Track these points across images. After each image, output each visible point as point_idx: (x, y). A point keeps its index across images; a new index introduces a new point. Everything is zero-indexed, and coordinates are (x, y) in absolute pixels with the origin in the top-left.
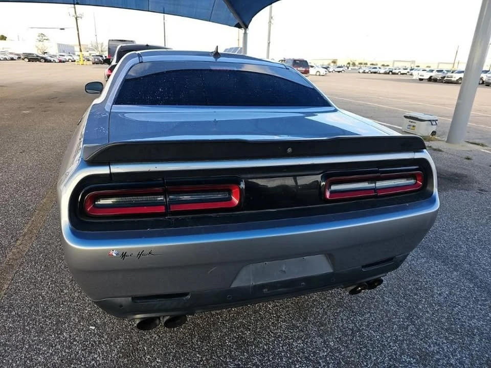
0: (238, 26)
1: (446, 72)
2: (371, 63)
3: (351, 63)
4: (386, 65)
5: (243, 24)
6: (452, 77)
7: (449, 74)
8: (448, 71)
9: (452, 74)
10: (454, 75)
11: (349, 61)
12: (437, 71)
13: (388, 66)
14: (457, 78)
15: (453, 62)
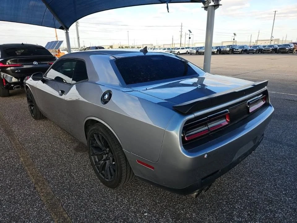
0: (61, 28)
1: (171, 49)
2: (132, 46)
3: (121, 47)
4: (139, 47)
5: (65, 27)
6: (175, 52)
7: (173, 50)
8: (172, 49)
9: (174, 50)
10: (176, 50)
11: (120, 46)
12: (167, 49)
13: (140, 47)
14: (177, 52)
15: (172, 43)
